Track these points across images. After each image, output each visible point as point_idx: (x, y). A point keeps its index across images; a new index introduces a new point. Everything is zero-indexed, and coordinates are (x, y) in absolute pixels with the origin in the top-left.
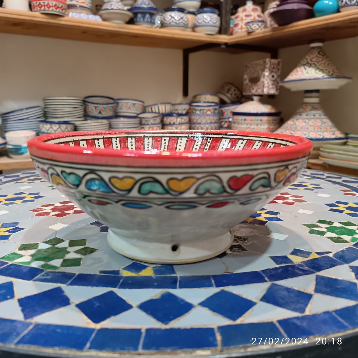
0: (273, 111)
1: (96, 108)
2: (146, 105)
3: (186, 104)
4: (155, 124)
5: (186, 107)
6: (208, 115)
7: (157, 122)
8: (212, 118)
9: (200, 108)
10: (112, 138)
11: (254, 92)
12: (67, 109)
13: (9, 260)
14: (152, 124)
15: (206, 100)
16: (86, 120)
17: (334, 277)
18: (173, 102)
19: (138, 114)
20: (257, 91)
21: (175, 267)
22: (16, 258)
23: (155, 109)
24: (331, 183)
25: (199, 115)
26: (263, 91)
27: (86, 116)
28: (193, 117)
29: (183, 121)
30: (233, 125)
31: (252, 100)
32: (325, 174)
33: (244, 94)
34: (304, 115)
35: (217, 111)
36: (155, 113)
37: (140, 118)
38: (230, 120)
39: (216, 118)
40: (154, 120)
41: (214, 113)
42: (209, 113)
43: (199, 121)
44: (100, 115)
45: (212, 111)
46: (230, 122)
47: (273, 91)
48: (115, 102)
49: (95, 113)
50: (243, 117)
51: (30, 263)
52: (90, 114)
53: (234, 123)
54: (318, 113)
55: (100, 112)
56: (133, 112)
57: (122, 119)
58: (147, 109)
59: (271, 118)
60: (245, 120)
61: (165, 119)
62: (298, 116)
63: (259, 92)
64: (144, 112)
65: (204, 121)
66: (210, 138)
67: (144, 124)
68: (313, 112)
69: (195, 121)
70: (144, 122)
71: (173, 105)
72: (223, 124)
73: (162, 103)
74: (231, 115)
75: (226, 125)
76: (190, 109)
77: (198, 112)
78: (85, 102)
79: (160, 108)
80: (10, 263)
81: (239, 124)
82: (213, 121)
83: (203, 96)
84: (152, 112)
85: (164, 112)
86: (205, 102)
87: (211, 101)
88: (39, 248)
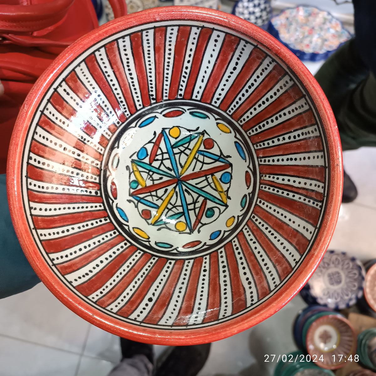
10: (269, 53)
66: (322, 206)
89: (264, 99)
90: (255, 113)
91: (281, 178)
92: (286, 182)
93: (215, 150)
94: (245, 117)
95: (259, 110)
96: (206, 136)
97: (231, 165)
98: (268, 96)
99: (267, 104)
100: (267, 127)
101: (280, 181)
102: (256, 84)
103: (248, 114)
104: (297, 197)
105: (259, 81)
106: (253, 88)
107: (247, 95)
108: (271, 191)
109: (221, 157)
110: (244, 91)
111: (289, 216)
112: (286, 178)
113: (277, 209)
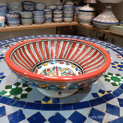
0: (94, 10)
1: (27, 7)
2: (46, 5)
3: (62, 5)
4: (50, 14)
5: (61, 7)
6: (70, 11)
7: (50, 13)
8: (71, 12)
9: (67, 8)
10: (36, 42)
11: (87, 2)
12: (16, 7)
13: (2, 95)
14: (49, 14)
15: (69, 4)
16: (24, 12)
17: (112, 104)
18: (57, 4)
19: (44, 9)
20: (88, 2)
21: (60, 99)
22: (5, 93)
23: (50, 7)
24: (113, 51)
25: (66, 11)
26: (91, 2)
27: (24, 10)
28: (64, 11)
29: (60, 13)
30: (79, 15)
31: (87, 5)
32: (111, 45)
33: (84, 2)
34: (105, 13)
35: (73, 9)
36: (50, 9)
37: (44, 11)
38: (78, 13)
39: (73, 12)
40: (50, 12)
41: (72, 10)
42: (70, 10)
43: (66, 13)
44: (29, 10)
45: (71, 9)
46: (78, 14)
47: (94, 2)
48: (35, 4)
49: (27, 9)
50: (83, 12)
51: (10, 96)
52: (25, 9)
53: (79, 14)
54: (111, 12)
55: (29, 9)
56: (41, 8)
57: (37, 11)
58: (47, 7)
59: (93, 13)
60: (83, 13)
61: (54, 12)
62: (103, 13)
63: (90, 2)
64: (46, 8)
65: (68, 13)
66: (72, 42)
67: (46, 14)
68: (109, 12)
69: (65, 13)
70: (46, 13)
71: (57, 5)
72: (75, 14)
73: (53, 5)
74: (78, 10)
75: (76, 15)
76: (63, 8)
77: (66, 9)
78: (23, 4)
79: (52, 7)
80: (3, 96)
81: (81, 15)
82: (71, 13)
83: (68, 2)
84: (49, 9)
85: (53, 8)
86: (69, 5)
87: (71, 4)
88: (12, 88)
89: (44, 51)
90: (46, 55)
91: (64, 53)
92: (65, 52)
93: (51, 69)
94: (46, 57)
95: (46, 53)
96: (46, 70)
97: (57, 67)
98: (44, 50)
99: (45, 51)
100: (50, 54)
101: (64, 54)
102: (40, 50)
103: (45, 56)
104: (69, 50)
105: (39, 49)
106: (40, 52)
107: (41, 54)
108: (66, 56)
109: (54, 68)
110: (40, 54)
111: (73, 51)
112: (64, 52)
113: (71, 54)
